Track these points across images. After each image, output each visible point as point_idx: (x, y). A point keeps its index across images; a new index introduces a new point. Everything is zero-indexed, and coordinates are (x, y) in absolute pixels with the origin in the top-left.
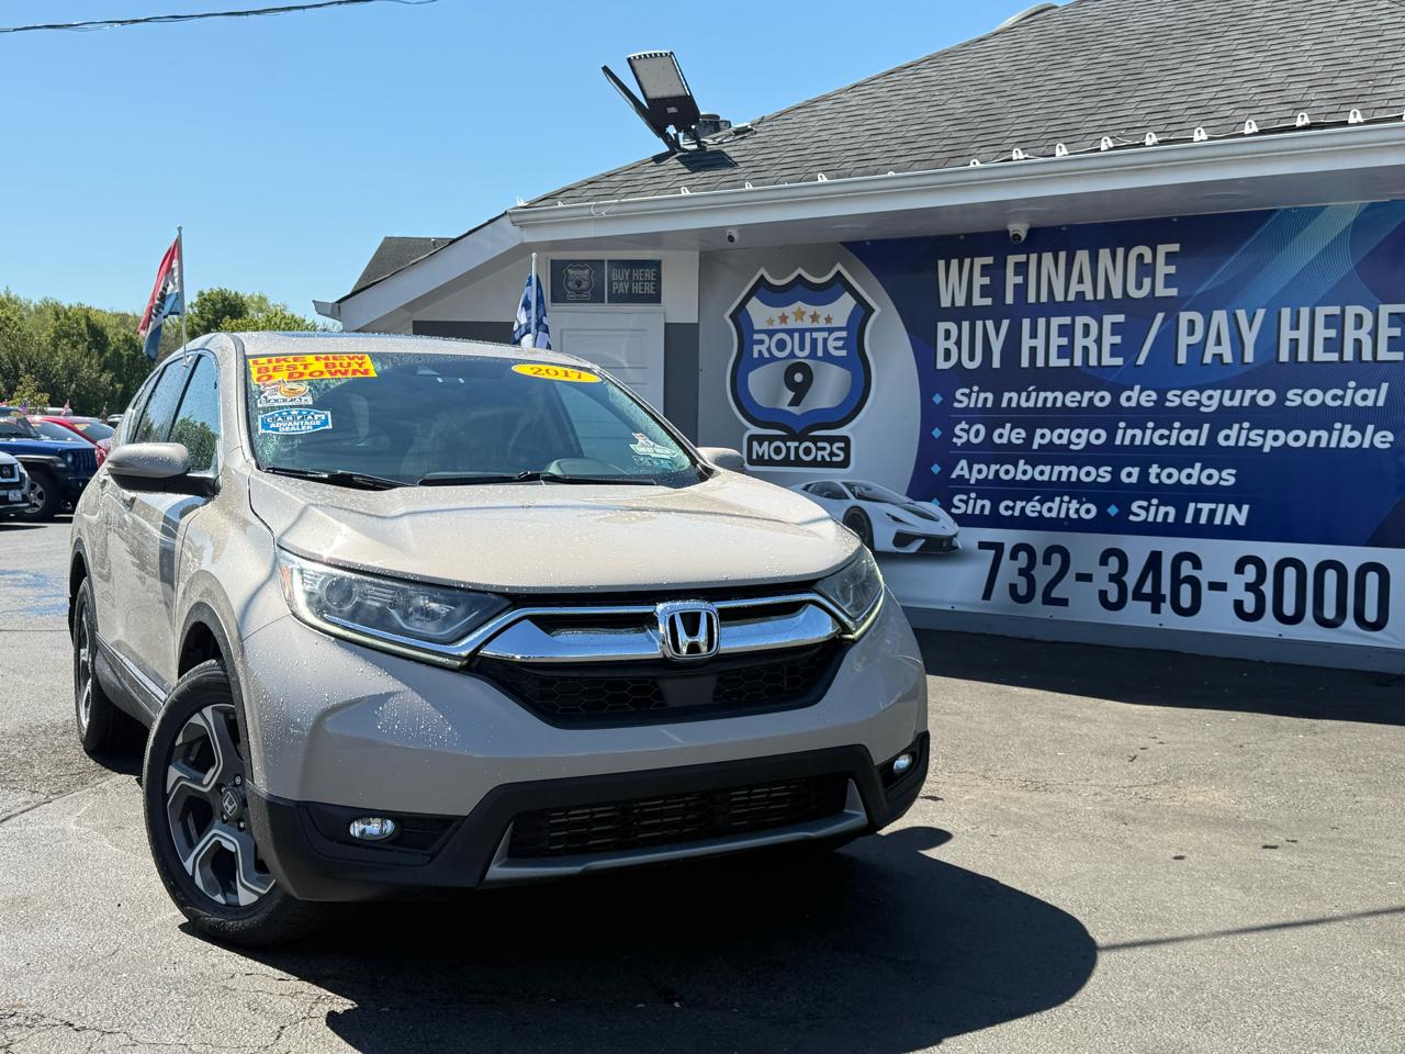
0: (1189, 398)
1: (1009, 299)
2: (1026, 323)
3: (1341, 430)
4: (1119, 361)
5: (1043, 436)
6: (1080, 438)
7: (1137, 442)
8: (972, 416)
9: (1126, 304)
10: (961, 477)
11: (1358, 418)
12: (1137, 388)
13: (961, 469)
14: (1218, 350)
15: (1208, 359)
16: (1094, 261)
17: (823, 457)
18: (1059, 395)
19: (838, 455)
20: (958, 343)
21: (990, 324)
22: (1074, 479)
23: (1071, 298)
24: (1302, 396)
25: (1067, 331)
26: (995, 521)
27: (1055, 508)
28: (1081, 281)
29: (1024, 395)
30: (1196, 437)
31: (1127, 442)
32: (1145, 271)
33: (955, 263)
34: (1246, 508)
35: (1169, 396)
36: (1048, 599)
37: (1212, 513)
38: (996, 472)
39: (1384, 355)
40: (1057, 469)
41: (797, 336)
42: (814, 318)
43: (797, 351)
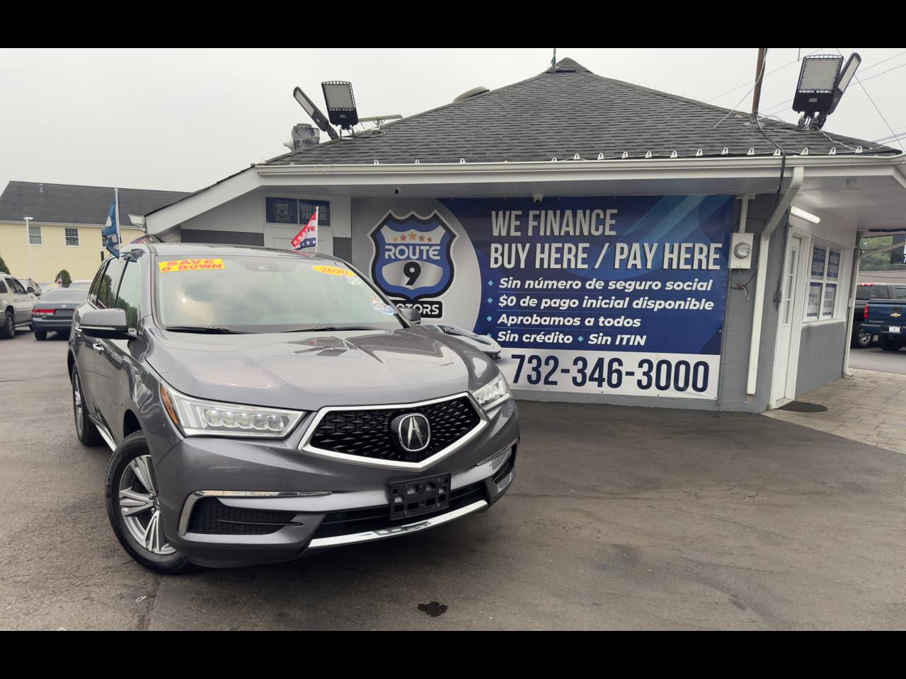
0: (620, 285)
1: (530, 233)
2: (539, 246)
3: (691, 301)
4: (586, 266)
5: (546, 303)
6: (565, 304)
7: (594, 306)
8: (509, 292)
9: (590, 238)
10: (503, 323)
11: (698, 295)
12: (594, 280)
13: (503, 318)
14: (635, 262)
15: (629, 266)
16: (575, 216)
17: (426, 312)
18: (555, 282)
19: (435, 311)
20: (502, 255)
21: (519, 246)
22: (561, 324)
23: (562, 234)
24: (673, 285)
25: (560, 250)
26: (520, 344)
27: (551, 338)
28: (567, 225)
29: (537, 282)
30: (622, 304)
31: (589, 306)
32: (600, 222)
33: (501, 213)
34: (645, 337)
35: (610, 284)
36: (547, 382)
37: (629, 340)
38: (522, 320)
39: (711, 267)
40: (553, 319)
41: (411, 247)
42: (421, 238)
43: (411, 256)
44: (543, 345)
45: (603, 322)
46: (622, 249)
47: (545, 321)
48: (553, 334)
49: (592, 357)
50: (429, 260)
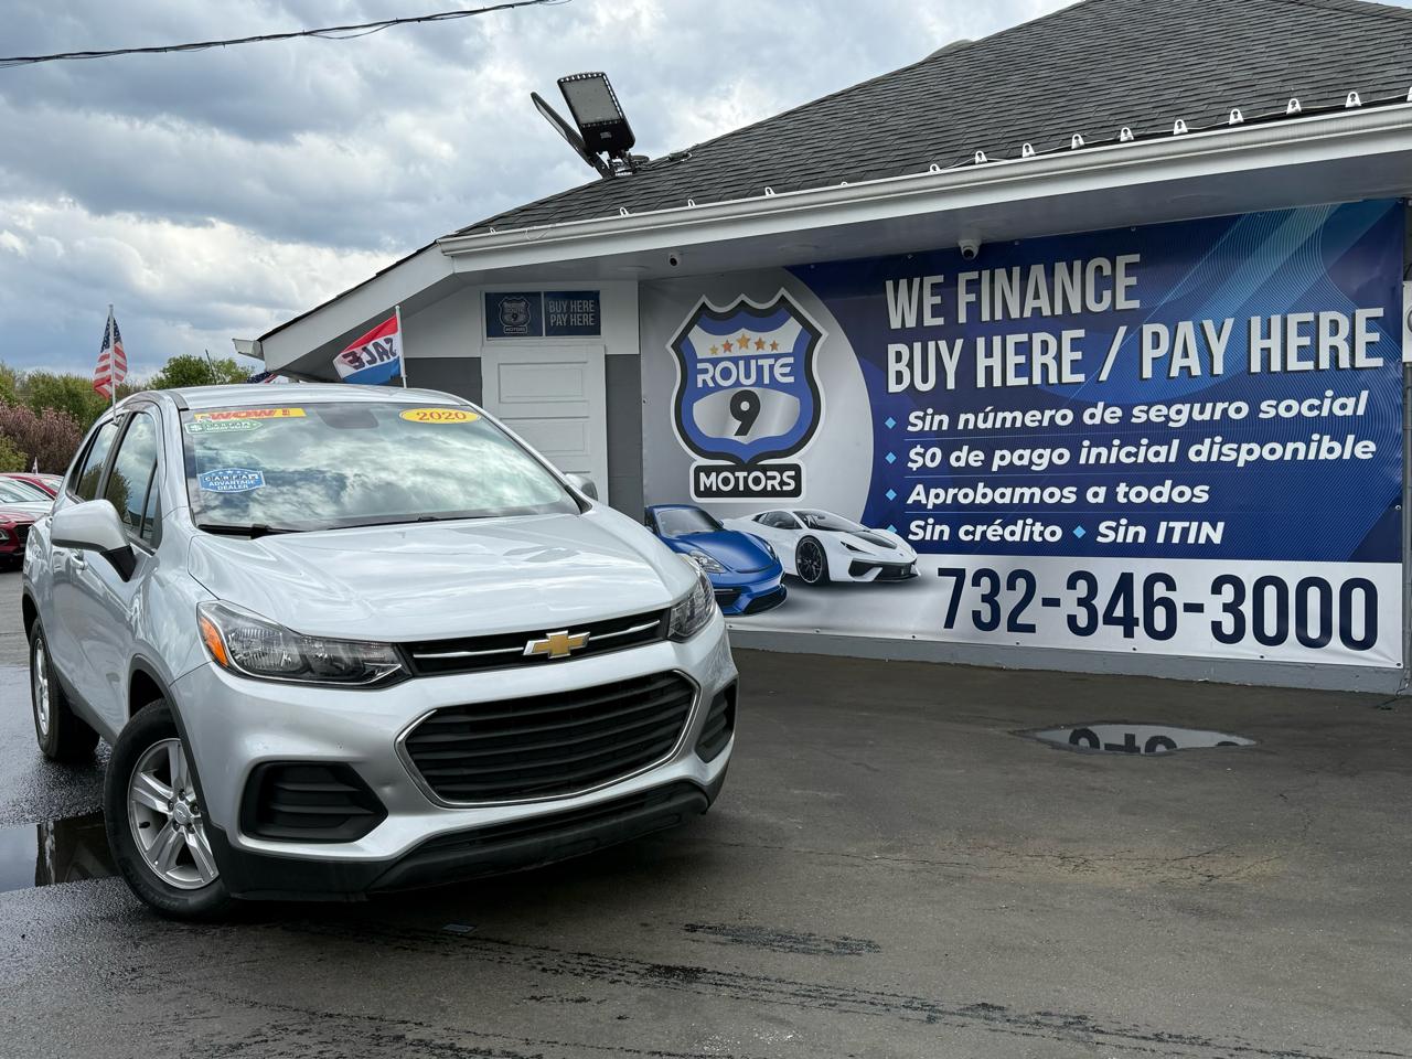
0: (1156, 414)
1: (962, 319)
2: (981, 342)
3: (1320, 442)
4: (1080, 378)
5: (1002, 458)
7: (1103, 461)
8: (926, 439)
9: (1085, 318)
10: (917, 503)
11: (1337, 427)
12: (1101, 405)
13: (917, 494)
14: (1185, 362)
15: (1175, 372)
16: (1050, 274)
18: (1018, 414)
19: (789, 484)
20: (910, 365)
21: (943, 345)
22: (1037, 500)
23: (1027, 314)
24: (1276, 407)
25: (1024, 349)
26: (954, 546)
27: (1017, 532)
28: (1037, 296)
29: (981, 416)
30: (1164, 454)
31: (1092, 461)
32: (1105, 283)
33: (903, 283)
34: (1221, 525)
35: (1136, 411)
36: (1014, 626)
37: (1185, 532)
38: (955, 496)
39: (1362, 361)
40: (1018, 491)
41: (741, 363)
42: (760, 344)
43: (743, 380)
44: (1002, 548)
45: (1126, 495)
46: (1156, 335)
47: (1003, 496)
48: (1020, 522)
49: (1107, 571)
50: (775, 385)
